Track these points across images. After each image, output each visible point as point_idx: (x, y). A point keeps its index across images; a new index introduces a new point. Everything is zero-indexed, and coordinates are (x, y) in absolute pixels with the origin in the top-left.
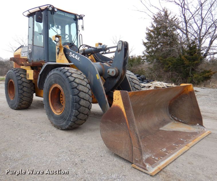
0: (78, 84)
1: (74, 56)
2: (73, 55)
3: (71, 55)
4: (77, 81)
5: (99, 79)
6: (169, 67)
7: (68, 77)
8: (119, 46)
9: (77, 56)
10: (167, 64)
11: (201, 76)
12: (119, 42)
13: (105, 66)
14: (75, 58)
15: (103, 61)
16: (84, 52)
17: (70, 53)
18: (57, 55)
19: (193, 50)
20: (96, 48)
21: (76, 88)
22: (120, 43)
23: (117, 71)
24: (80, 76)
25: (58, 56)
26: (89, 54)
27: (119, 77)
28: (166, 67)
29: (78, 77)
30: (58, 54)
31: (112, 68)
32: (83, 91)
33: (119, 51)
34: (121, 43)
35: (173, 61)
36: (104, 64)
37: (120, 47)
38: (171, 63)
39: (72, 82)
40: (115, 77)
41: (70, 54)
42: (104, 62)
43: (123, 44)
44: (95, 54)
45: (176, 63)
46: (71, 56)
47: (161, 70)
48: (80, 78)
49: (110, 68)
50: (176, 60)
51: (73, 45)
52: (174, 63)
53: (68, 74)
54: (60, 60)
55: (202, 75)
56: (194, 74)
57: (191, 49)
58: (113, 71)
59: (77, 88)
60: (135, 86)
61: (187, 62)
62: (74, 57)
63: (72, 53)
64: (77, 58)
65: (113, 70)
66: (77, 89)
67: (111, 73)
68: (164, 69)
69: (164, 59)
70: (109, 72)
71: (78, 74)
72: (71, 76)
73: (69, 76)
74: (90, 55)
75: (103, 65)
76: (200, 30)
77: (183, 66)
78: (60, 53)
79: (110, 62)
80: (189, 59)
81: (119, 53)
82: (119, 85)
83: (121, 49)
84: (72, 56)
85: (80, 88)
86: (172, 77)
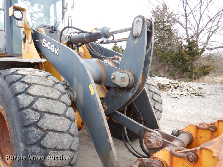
0: (42, 113)
1: (50, 46)
2: (47, 44)
3: (44, 44)
4: (40, 105)
5: (94, 95)
6: (168, 61)
7: (16, 95)
8: (136, 26)
9: (53, 45)
10: (166, 58)
11: (200, 71)
12: (137, 19)
13: (106, 65)
14: (51, 49)
15: (102, 56)
16: (71, 40)
17: (44, 40)
18: (24, 44)
19: (193, 45)
20: (91, 33)
21: (35, 124)
22: (138, 21)
23: (132, 78)
24: (50, 90)
25: (25, 46)
26: (79, 44)
27: (135, 89)
28: (164, 62)
29: (45, 95)
30: (25, 41)
31: (120, 71)
32: (55, 129)
33: (135, 37)
34: (141, 20)
35: (172, 56)
36: (105, 61)
37: (138, 30)
38: (170, 57)
39: (27, 108)
40: (128, 89)
41: (43, 42)
42: (105, 58)
43: (145, 23)
44: (89, 43)
45: (175, 58)
46: (44, 46)
47: (158, 64)
48: (51, 96)
49: (116, 70)
50: (175, 54)
51: (56, 30)
52: (173, 57)
53: (19, 87)
54: (27, 52)
55: (202, 70)
56: (193, 69)
57: (190, 43)
58: (122, 78)
59: (39, 124)
60: (154, 98)
61: (187, 57)
62: (49, 48)
63: (45, 41)
64: (55, 49)
65: (123, 76)
66: (39, 128)
67: (118, 82)
68: (162, 63)
69: (163, 53)
70: (114, 79)
71: (45, 86)
72: (25, 92)
73: (21, 93)
74: (80, 46)
75: (103, 64)
76: (198, 25)
77: (182, 61)
78: (27, 40)
79: (114, 57)
80: (189, 54)
81: (136, 41)
82: (132, 101)
83: (140, 33)
84: (47, 46)
85: (48, 122)
86: (169, 71)
